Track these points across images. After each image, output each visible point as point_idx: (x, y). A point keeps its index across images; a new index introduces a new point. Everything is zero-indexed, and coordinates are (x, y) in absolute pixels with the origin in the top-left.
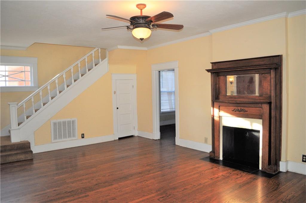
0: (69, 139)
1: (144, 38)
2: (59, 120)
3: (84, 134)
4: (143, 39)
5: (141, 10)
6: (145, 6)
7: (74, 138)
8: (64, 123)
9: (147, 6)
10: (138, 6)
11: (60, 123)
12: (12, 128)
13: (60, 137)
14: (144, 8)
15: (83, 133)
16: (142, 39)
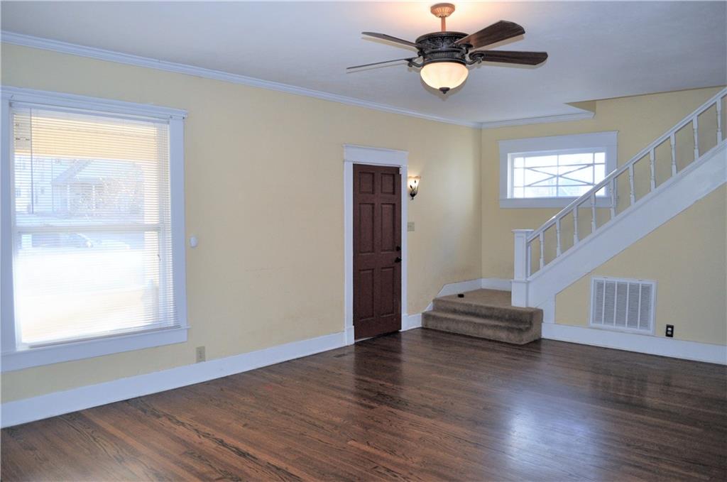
0: (629, 329)
1: (451, 88)
2: (610, 279)
3: (672, 327)
4: (448, 89)
5: (443, 18)
6: (452, 7)
7: (642, 331)
8: (622, 287)
9: (457, 8)
10: (435, 9)
11: (610, 286)
12: (515, 279)
13: (608, 319)
14: (450, 13)
15: (670, 324)
16: (445, 90)
